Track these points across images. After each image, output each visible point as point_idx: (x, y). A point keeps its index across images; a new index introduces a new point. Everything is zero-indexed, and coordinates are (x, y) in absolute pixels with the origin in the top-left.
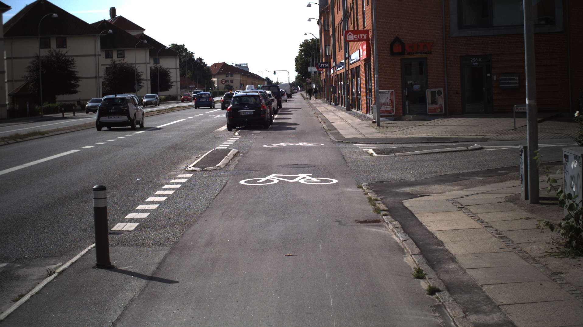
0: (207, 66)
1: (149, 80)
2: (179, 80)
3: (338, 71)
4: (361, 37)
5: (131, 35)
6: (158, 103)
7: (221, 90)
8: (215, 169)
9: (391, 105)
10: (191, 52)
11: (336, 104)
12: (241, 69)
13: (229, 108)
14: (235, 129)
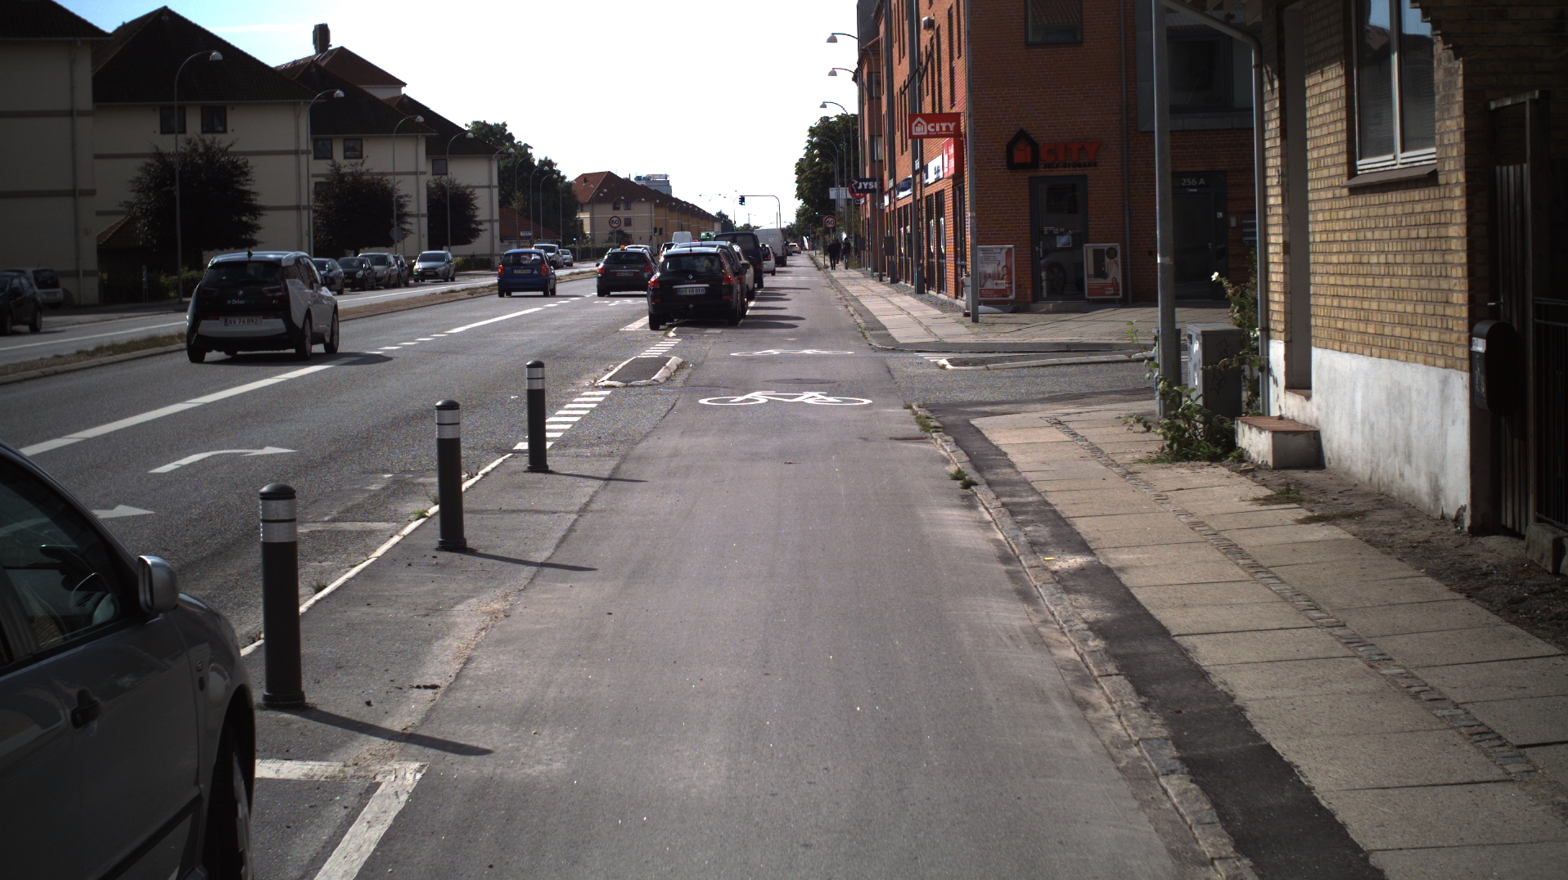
0: (566, 180)
1: (423, 215)
2: (496, 216)
3: (899, 200)
4: (944, 129)
5: (374, 98)
6: (452, 272)
7: (599, 245)
8: (649, 385)
9: (1007, 279)
10: (523, 144)
11: (894, 281)
12: (653, 188)
13: (653, 280)
14: (666, 327)
